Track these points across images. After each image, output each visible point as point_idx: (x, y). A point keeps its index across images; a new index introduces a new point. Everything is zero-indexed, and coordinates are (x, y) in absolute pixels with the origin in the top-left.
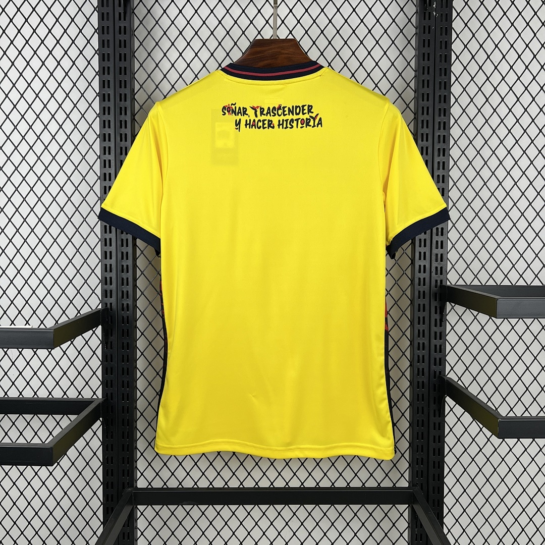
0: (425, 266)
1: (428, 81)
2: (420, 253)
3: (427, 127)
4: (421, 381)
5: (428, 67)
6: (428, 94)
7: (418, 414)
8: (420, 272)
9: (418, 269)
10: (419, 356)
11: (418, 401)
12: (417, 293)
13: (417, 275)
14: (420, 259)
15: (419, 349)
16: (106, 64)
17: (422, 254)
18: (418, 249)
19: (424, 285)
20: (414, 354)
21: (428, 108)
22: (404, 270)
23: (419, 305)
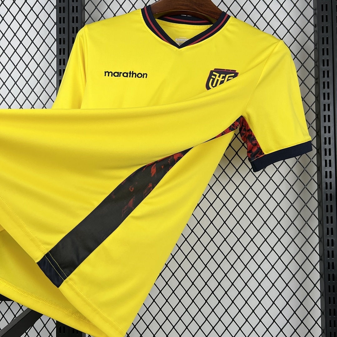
0: (330, 172)
1: (327, 16)
2: (326, 161)
3: (328, 54)
4: (331, 274)
5: (326, 5)
6: (327, 27)
7: (330, 303)
8: (326, 177)
9: (325, 175)
10: (328, 252)
11: (330, 292)
12: (324, 196)
13: (324, 180)
14: (326, 166)
15: (328, 245)
16: (62, 15)
17: (328, 162)
18: (323, 158)
19: (331, 188)
20: (324, 250)
21: (327, 38)
22: (312, 176)
23: (327, 206)
